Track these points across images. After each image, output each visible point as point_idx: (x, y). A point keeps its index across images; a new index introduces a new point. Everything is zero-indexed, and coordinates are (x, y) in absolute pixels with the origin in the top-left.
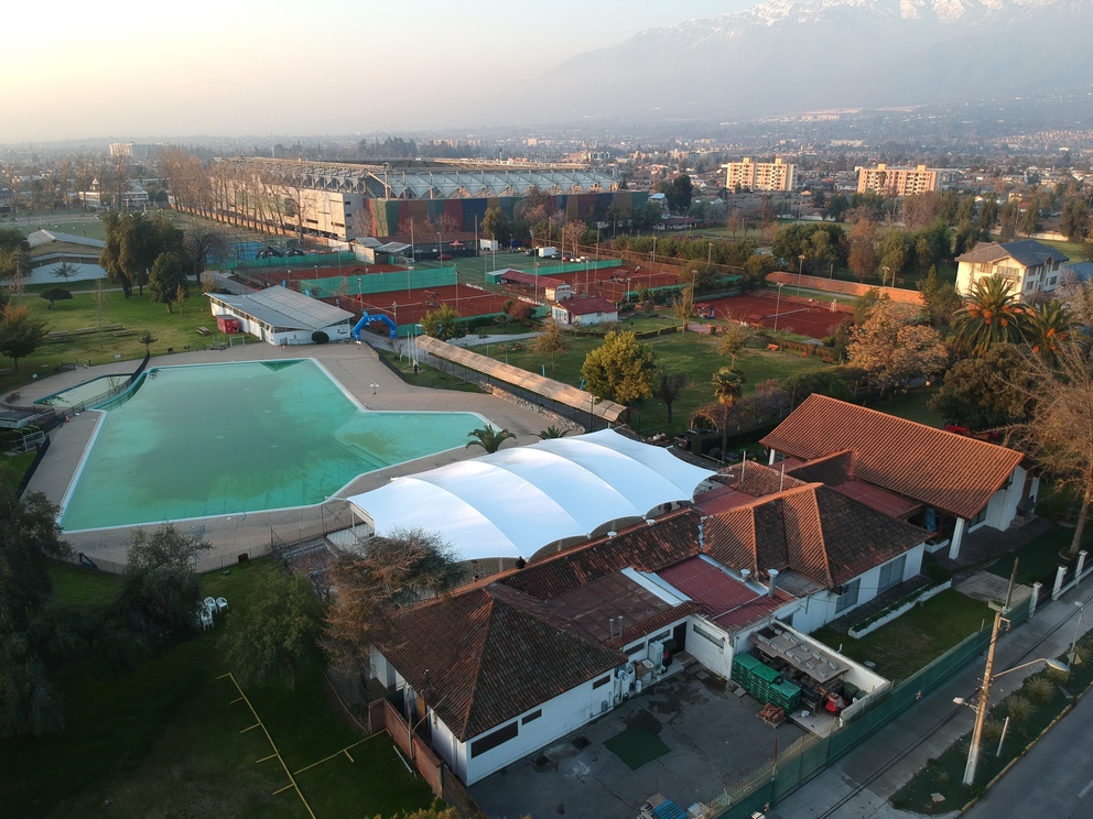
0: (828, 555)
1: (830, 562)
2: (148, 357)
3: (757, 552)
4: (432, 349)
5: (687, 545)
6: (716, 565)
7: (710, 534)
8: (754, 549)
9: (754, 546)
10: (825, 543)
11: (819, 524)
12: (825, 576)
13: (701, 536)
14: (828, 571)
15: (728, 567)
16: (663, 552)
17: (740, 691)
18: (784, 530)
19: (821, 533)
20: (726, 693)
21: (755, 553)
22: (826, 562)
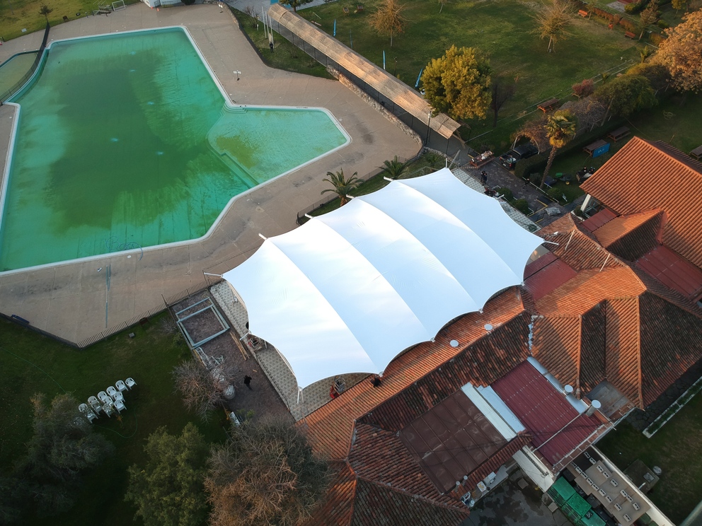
0: (642, 372)
1: (643, 380)
2: (48, 28)
3: (581, 366)
4: (283, 22)
5: (518, 349)
6: (542, 371)
7: (538, 336)
8: (578, 362)
9: (579, 358)
10: (641, 358)
11: (639, 337)
12: (636, 395)
13: (530, 336)
14: (640, 390)
15: (553, 376)
16: (499, 361)
17: (553, 507)
18: (604, 336)
19: (638, 347)
20: (542, 507)
21: (578, 367)
22: (640, 380)
